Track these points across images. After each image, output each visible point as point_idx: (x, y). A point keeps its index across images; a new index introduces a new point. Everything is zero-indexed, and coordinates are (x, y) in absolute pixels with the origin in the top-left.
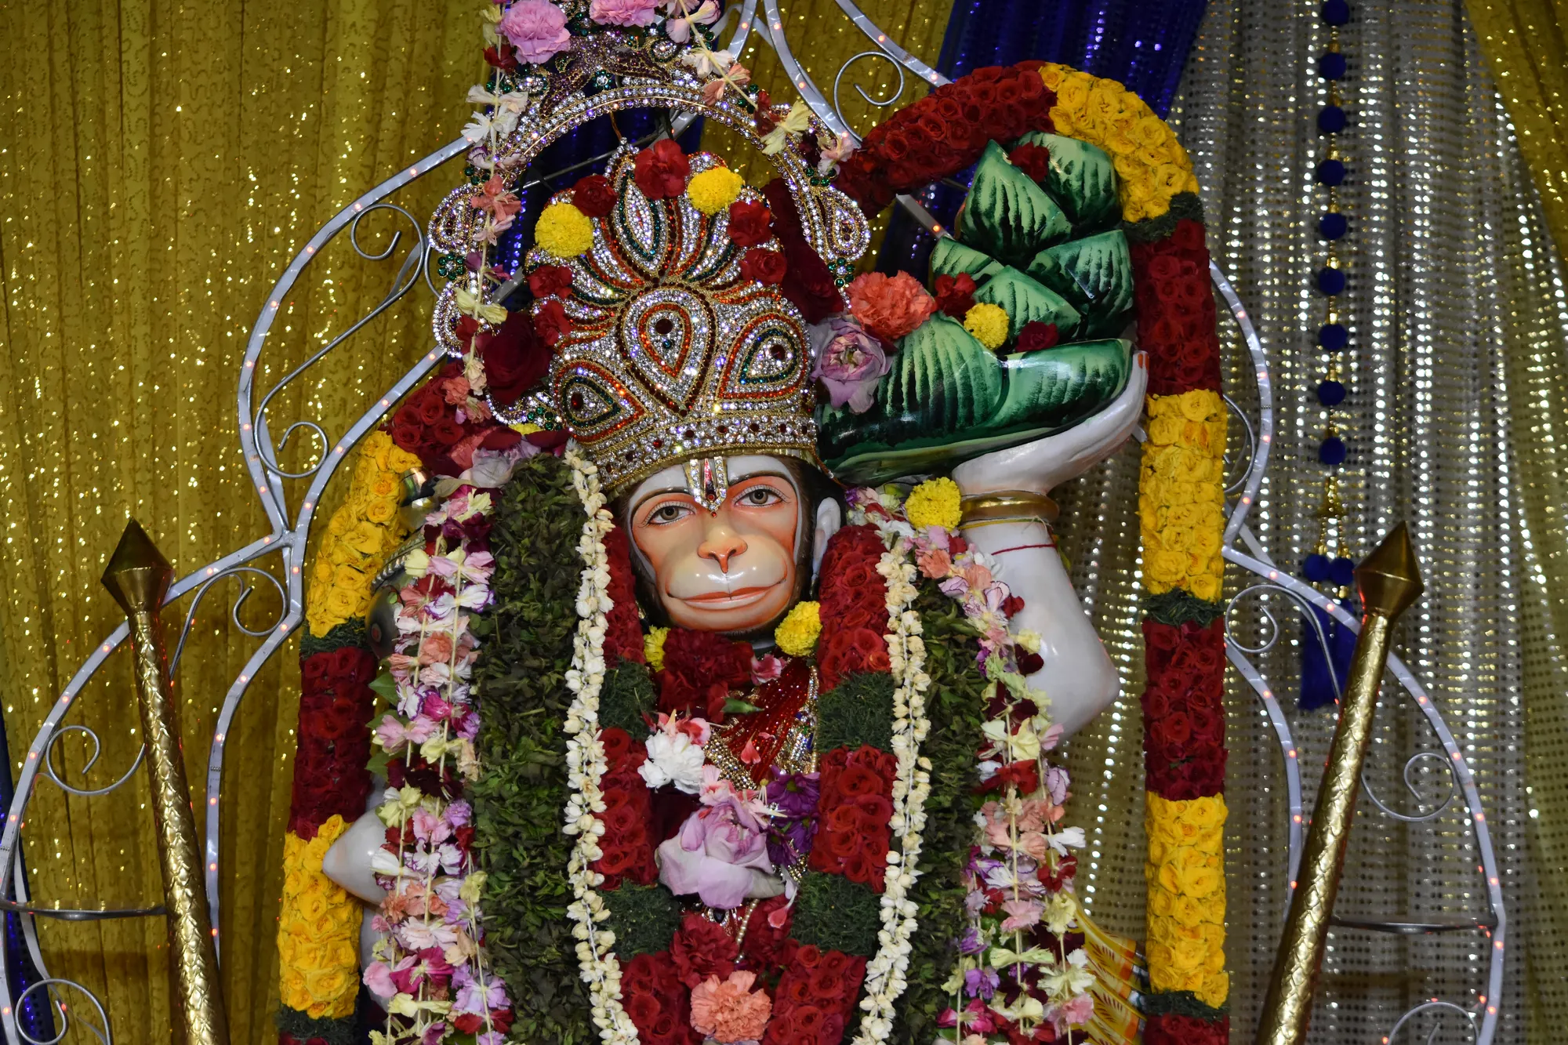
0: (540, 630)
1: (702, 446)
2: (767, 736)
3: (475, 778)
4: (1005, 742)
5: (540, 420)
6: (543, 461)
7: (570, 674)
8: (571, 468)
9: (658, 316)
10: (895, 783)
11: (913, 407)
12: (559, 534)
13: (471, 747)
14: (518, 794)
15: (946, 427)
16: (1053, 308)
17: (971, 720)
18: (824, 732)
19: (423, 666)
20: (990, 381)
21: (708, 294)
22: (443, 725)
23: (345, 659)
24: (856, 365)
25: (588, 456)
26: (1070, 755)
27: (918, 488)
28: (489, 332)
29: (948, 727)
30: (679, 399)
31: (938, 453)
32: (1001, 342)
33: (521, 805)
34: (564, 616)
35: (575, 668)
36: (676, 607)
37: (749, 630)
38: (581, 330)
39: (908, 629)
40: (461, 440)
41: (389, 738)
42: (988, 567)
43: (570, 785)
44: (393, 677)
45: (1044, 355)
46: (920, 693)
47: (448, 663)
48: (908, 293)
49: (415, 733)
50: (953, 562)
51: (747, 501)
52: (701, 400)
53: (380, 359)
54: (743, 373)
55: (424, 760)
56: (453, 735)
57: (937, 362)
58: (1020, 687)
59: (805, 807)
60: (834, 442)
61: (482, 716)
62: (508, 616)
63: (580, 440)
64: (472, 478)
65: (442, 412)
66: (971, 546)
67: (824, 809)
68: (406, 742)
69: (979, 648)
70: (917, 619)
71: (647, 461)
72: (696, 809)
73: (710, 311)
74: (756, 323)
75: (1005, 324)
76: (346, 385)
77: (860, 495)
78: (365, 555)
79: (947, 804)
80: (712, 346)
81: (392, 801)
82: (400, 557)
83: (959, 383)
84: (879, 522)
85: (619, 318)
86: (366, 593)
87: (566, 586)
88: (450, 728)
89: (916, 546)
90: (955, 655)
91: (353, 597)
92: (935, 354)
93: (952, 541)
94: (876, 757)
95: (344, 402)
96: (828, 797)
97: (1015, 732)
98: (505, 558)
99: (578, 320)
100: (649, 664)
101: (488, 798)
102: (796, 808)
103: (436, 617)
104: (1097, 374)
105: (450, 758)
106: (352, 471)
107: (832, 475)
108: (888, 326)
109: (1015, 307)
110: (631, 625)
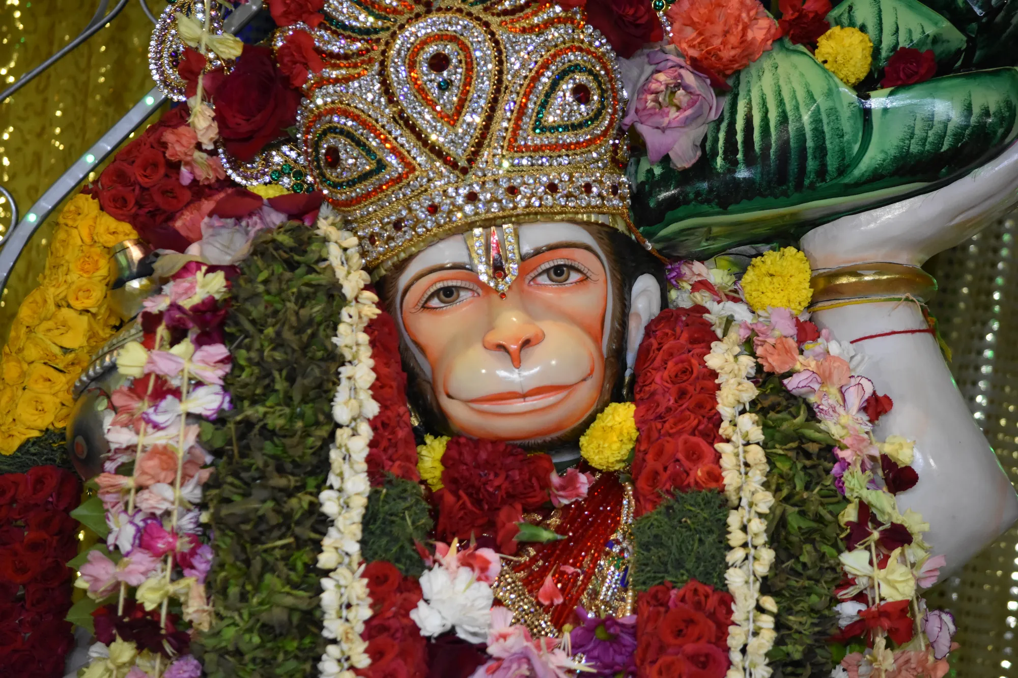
0: (287, 441)
1: (488, 211)
2: (570, 570)
3: (205, 628)
4: (870, 578)
5: (286, 180)
6: (291, 231)
7: (325, 495)
8: (325, 240)
9: (432, 49)
10: (731, 629)
11: (750, 161)
12: (310, 322)
13: (201, 589)
14: (258, 647)
15: (791, 185)
16: (930, 30)
17: (826, 549)
18: (642, 565)
19: (140, 488)
20: (847, 126)
21: (494, 21)
22: (165, 562)
23: (39, 481)
24: (679, 108)
25: (347, 225)
26: (960, 597)
27: (757, 261)
28: (220, 69)
29: (797, 558)
30: (460, 155)
31: (782, 217)
32: (862, 76)
33: (264, 661)
34: (317, 424)
35: (331, 487)
36: (457, 412)
37: (548, 438)
38: (336, 67)
39: (745, 435)
40: (188, 205)
41: (96, 580)
42: (846, 358)
43: (326, 634)
44: (102, 502)
45: (918, 90)
46: (760, 515)
47: (172, 484)
48: (744, 15)
49: (130, 573)
50: (801, 352)
51: (544, 280)
52: (486, 153)
53: (84, 103)
54: (538, 120)
55: (141, 606)
56: (178, 573)
57: (781, 103)
58: (888, 509)
59: (618, 659)
60: (652, 205)
61: (216, 549)
62: (248, 424)
63: (336, 205)
64: (202, 254)
65: (162, 171)
66: (824, 332)
67: (643, 661)
68: (117, 585)
69: (835, 460)
70: (756, 423)
71: (419, 230)
72: (482, 662)
73: (497, 42)
74: (554, 56)
75: (868, 53)
76: (40, 135)
77: (685, 270)
78: (66, 350)
79: (797, 656)
80: (499, 87)
81: (99, 659)
82: (110, 352)
83: (808, 129)
84: (709, 303)
85: (383, 53)
86: (68, 398)
87: (320, 386)
88: (175, 565)
89: (754, 333)
90: (805, 468)
91: (51, 403)
92: (779, 93)
93: (800, 326)
94: (707, 596)
95: (38, 157)
96: (648, 645)
97: (883, 564)
98: (243, 352)
99: (332, 55)
100: (423, 482)
101: (222, 652)
102: (607, 660)
103: (156, 427)
104: (986, 113)
105: (175, 603)
106: (49, 244)
107: (649, 246)
108: (720, 59)
109: (881, 30)
110: (401, 434)
